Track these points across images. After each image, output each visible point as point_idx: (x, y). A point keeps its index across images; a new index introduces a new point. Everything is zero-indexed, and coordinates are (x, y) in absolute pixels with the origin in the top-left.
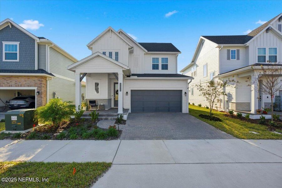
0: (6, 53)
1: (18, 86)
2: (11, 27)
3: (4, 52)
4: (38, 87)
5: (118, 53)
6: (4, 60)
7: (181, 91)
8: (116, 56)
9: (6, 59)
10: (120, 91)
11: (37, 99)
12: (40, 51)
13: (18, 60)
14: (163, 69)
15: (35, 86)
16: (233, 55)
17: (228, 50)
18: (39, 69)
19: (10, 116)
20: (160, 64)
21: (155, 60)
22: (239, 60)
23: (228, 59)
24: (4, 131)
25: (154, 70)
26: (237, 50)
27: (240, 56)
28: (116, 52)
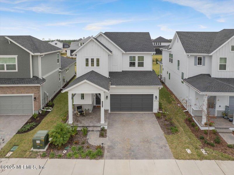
0: (7, 65)
1: (19, 93)
2: (10, 43)
4: (35, 93)
5: (99, 59)
7: (152, 95)
8: (97, 62)
10: (102, 107)
11: (34, 103)
13: (17, 70)
14: (139, 66)
15: (32, 93)
16: (200, 61)
17: (196, 57)
18: (33, 76)
19: (35, 140)
20: (137, 62)
21: (132, 58)
22: (204, 65)
23: (195, 65)
24: (32, 149)
25: (131, 67)
26: (203, 57)
27: (205, 62)
28: (97, 59)
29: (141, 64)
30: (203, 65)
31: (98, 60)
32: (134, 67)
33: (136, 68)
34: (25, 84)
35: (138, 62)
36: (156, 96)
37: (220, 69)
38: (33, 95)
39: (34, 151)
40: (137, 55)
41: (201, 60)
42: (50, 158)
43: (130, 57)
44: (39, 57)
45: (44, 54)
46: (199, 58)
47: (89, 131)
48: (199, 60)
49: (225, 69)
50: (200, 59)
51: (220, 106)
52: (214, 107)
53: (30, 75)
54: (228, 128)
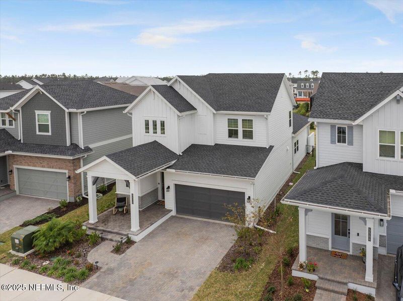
0: (39, 124)
3: (37, 123)
4: (69, 170)
5: (164, 122)
6: (38, 133)
7: (244, 194)
8: (161, 126)
9: (39, 131)
11: (68, 184)
12: (72, 123)
13: (50, 134)
14: (244, 137)
15: (65, 169)
16: (341, 135)
17: (333, 126)
18: (72, 144)
19: (14, 238)
20: (240, 130)
21: (232, 122)
22: (351, 143)
23: (333, 142)
24: (11, 251)
25: (230, 139)
26: (348, 127)
27: (354, 138)
28: (161, 121)
29: (248, 135)
30: (348, 145)
31: (163, 124)
32: (236, 139)
33: (240, 141)
34: (55, 154)
35: (242, 129)
36: (249, 197)
37: (380, 156)
38: (66, 171)
39: (12, 253)
40: (240, 116)
41: (344, 133)
42: (19, 268)
43: (228, 119)
44: (78, 114)
45: (85, 110)
46: (339, 128)
47: (107, 239)
48: (339, 132)
49: (394, 157)
50: (341, 131)
51: (358, 234)
52: (348, 234)
53: (66, 142)
54: (346, 284)
